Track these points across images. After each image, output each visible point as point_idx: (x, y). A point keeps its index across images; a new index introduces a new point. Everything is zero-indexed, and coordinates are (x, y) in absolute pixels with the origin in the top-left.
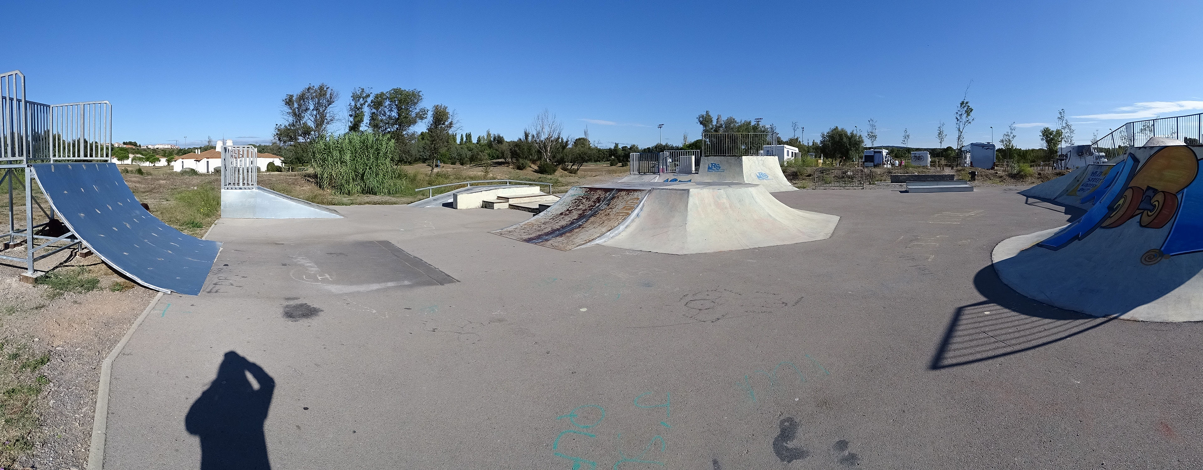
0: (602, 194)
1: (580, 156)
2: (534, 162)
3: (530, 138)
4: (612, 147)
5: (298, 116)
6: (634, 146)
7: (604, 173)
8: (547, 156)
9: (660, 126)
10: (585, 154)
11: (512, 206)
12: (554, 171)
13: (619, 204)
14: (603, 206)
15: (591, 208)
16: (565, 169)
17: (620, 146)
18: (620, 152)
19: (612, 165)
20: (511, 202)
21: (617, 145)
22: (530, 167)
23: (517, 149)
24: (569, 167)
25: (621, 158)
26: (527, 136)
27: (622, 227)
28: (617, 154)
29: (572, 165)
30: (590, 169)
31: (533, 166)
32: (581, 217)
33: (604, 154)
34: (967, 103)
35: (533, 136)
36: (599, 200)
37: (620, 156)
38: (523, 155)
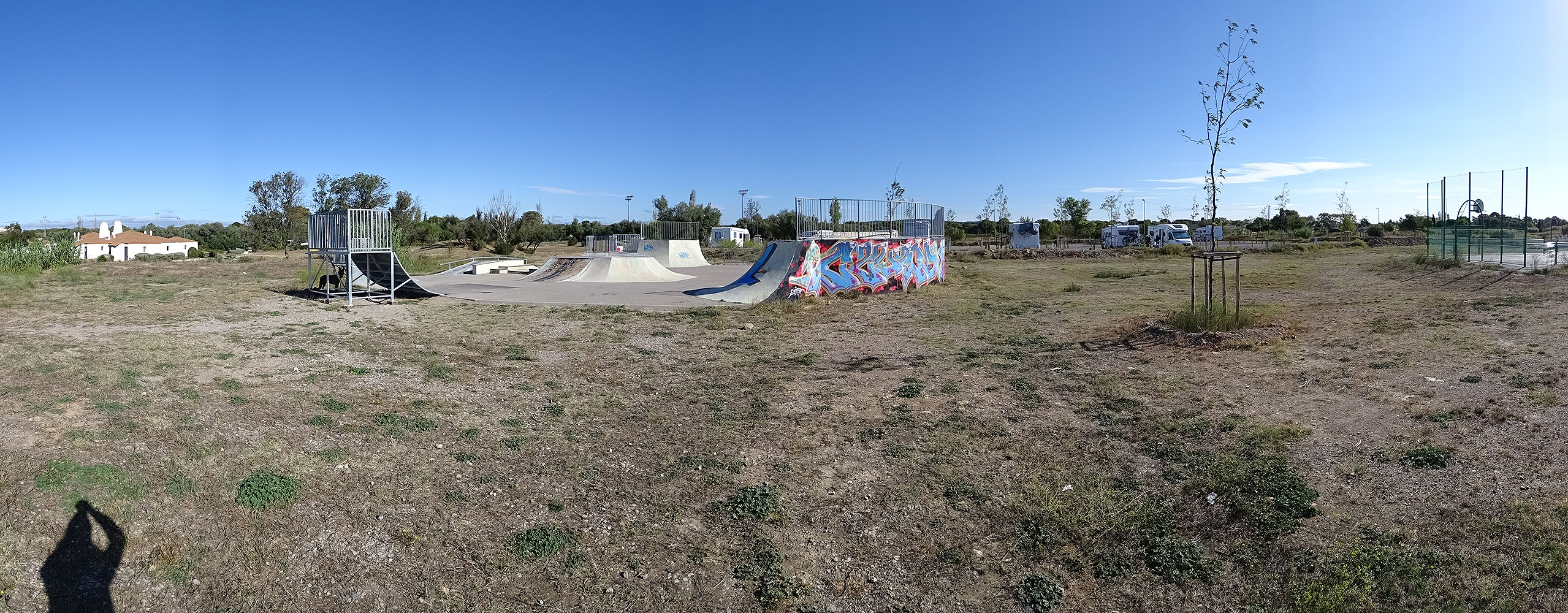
0: (568, 261)
1: (537, 236)
2: (488, 242)
3: (483, 217)
4: (570, 222)
5: (263, 201)
6: (596, 222)
7: (563, 253)
8: (503, 238)
9: (628, 199)
10: (543, 234)
11: (510, 272)
12: (512, 251)
13: (577, 265)
14: (568, 266)
15: (562, 267)
16: (521, 249)
17: (580, 222)
18: (581, 230)
19: (570, 245)
20: (509, 269)
21: (575, 220)
22: (485, 247)
23: (472, 230)
24: (525, 247)
25: (581, 237)
26: (479, 215)
27: (578, 275)
28: (576, 232)
29: (530, 245)
30: (546, 249)
31: (487, 246)
32: (557, 272)
33: (560, 232)
34: (898, 184)
35: (486, 216)
36: (566, 264)
37: (579, 234)
38: (479, 235)
